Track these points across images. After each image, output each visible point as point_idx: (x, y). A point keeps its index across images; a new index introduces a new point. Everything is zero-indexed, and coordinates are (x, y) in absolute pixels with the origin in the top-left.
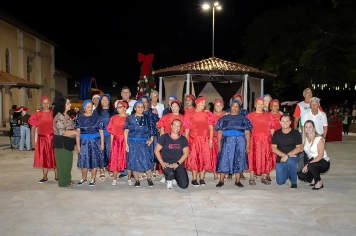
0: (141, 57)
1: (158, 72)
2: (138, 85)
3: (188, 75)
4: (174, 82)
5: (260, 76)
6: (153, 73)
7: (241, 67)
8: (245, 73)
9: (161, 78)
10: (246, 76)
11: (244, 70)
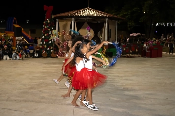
0: (45, 8)
1: (55, 16)
2: (44, 24)
3: (73, 18)
4: (65, 22)
5: (115, 19)
6: (53, 17)
7: (104, 14)
8: (106, 17)
9: (57, 20)
10: (107, 19)
11: (105, 16)
